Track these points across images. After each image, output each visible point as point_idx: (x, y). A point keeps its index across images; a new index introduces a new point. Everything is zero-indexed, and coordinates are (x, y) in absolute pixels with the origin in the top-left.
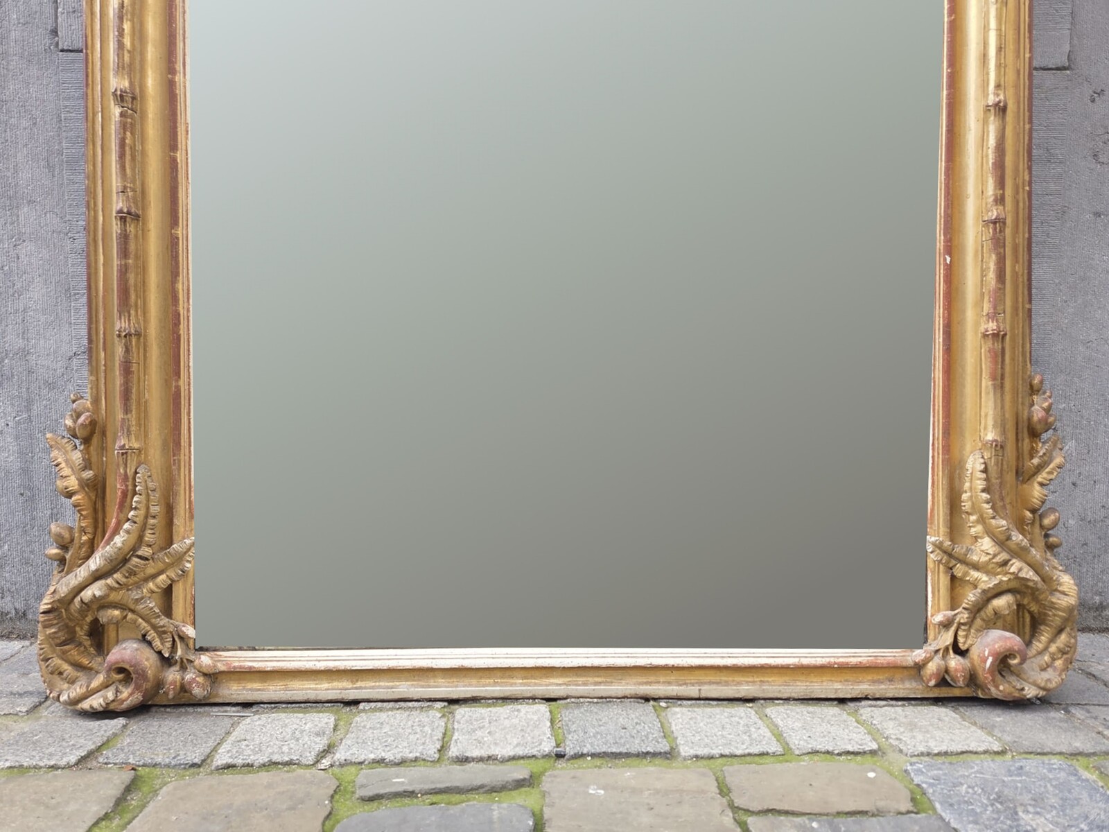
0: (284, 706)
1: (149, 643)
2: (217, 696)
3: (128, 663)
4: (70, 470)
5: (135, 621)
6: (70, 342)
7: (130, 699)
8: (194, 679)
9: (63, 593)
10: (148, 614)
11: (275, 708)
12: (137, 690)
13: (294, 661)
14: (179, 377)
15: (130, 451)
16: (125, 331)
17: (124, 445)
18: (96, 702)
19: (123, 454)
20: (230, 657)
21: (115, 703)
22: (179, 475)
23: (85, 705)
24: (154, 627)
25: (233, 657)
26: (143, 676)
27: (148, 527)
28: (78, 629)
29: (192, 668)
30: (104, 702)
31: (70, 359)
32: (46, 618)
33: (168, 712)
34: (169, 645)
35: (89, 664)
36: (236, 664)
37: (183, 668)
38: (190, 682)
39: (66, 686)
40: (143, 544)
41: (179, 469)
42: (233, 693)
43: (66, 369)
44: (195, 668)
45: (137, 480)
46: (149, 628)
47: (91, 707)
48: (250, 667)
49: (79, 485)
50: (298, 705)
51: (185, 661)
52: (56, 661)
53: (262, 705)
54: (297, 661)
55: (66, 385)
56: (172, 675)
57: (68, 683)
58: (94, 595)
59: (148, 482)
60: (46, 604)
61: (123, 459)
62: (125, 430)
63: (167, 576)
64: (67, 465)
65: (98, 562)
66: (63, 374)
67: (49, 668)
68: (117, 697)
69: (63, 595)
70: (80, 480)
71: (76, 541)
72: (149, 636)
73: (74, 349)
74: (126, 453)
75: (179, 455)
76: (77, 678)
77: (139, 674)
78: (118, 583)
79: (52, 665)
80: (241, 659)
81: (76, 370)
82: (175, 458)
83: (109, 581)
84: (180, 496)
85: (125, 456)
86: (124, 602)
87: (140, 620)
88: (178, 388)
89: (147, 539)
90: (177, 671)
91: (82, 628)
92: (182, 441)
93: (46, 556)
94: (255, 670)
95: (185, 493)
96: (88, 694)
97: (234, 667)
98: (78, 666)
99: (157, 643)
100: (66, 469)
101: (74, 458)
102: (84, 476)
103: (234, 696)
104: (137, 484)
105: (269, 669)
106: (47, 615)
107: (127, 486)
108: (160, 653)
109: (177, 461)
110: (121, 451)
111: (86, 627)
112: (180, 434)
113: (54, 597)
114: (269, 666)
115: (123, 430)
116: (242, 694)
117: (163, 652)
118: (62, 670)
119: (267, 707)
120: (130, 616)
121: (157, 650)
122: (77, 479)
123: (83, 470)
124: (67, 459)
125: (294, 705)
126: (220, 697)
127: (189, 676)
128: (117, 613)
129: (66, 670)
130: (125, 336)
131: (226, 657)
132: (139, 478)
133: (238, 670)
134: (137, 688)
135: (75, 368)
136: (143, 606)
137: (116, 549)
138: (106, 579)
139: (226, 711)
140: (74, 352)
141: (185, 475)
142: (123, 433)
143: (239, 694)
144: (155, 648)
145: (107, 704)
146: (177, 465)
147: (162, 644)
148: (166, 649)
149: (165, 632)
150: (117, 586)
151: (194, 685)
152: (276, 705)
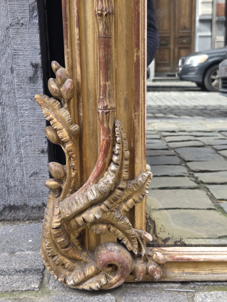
0: (212, 284)
1: (124, 246)
2: (166, 277)
3: (117, 261)
4: (61, 124)
5: (115, 232)
6: (7, 15)
7: (117, 283)
8: (155, 269)
9: (68, 214)
10: (125, 227)
11: (206, 285)
12: (122, 278)
13: (217, 254)
14: (139, 49)
15: (111, 110)
16: (106, 11)
17: (107, 106)
18: (93, 284)
19: (106, 113)
20: (172, 251)
21: (107, 286)
22: (139, 126)
23: (86, 286)
24: (127, 235)
25: (174, 251)
26: (126, 269)
27: (124, 167)
28: (72, 235)
29: (151, 261)
30: (100, 285)
31: (7, 29)
32: (58, 232)
33: (134, 287)
34: (136, 246)
35: (80, 257)
36: (178, 257)
37: (146, 261)
38: (153, 271)
39: (68, 273)
40: (121, 180)
41: (139, 122)
42: (177, 275)
43: (5, 37)
44: (153, 260)
45: (117, 133)
46: (123, 236)
47: (90, 288)
48: (188, 259)
49: (69, 135)
50: (221, 283)
51: (147, 256)
52: (60, 258)
53: (196, 283)
54: (220, 254)
55: (6, 50)
56: (140, 266)
57: (69, 271)
58: (95, 218)
59: (122, 133)
60: (57, 222)
61: (106, 117)
62: (107, 95)
63: (133, 199)
64: (58, 120)
65: (95, 194)
66: (3, 41)
67: (56, 262)
68: (107, 282)
69: (67, 216)
70: (69, 132)
71: (68, 176)
72: (124, 241)
73: (10, 21)
74: (109, 112)
75: (139, 110)
76: (74, 267)
77: (124, 268)
78: (108, 207)
79: (58, 260)
80: (180, 253)
81: (13, 38)
82: (136, 113)
83: (103, 206)
84: (139, 142)
85: (108, 115)
86: (110, 220)
87: (119, 231)
88: (138, 57)
89: (124, 176)
90: (143, 263)
91: (74, 235)
92: (140, 99)
93: (46, 186)
94: (192, 261)
95: (142, 139)
96: (86, 279)
97: (177, 259)
98: (74, 260)
99: (129, 246)
100: (58, 123)
101: (64, 115)
102: (72, 128)
103: (178, 278)
104: (116, 136)
105: (201, 260)
106: (58, 230)
107: (109, 137)
108: (131, 252)
109: (137, 116)
110: (105, 111)
111: (77, 234)
112: (139, 94)
113: (60, 217)
114: (202, 258)
115: (106, 94)
116: (183, 276)
117: (133, 251)
118: (64, 263)
119: (201, 285)
120: (112, 229)
121: (130, 250)
122: (67, 131)
123: (71, 124)
124: (56, 115)
125: (218, 283)
126: (168, 278)
127: (151, 267)
128: (105, 227)
129: (66, 263)
130: (106, 15)
131: (169, 251)
132: (117, 131)
133: (180, 261)
134: (122, 276)
135: (11, 36)
136: (123, 222)
137: (109, 185)
138: (100, 205)
139: (172, 287)
140: (10, 23)
141: (142, 126)
142: (105, 96)
143: (181, 276)
144: (128, 249)
145: (101, 286)
146: (137, 119)
147: (132, 245)
148: (135, 249)
149: (133, 238)
150: (107, 209)
151: (156, 273)
152: (207, 283)
